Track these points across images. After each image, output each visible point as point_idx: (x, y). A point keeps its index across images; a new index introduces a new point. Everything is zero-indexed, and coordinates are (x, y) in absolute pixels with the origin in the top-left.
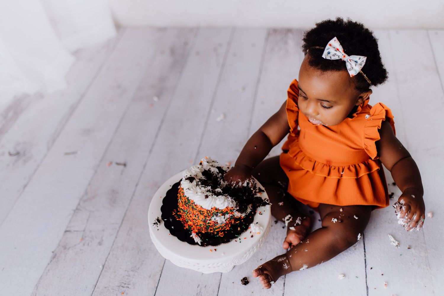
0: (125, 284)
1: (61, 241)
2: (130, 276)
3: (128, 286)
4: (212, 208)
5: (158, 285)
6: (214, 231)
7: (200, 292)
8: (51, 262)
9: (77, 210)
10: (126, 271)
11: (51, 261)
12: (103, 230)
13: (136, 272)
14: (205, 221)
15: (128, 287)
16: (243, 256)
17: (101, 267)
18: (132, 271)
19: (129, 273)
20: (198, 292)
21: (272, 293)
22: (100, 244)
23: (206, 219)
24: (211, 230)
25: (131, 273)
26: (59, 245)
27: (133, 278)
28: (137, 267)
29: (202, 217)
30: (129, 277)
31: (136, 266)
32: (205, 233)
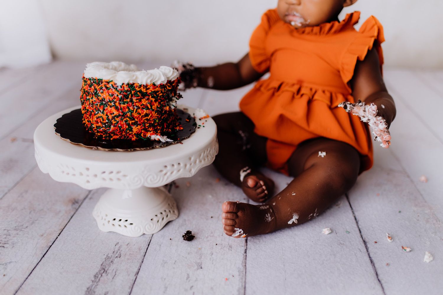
2: (10, 235)
3: (3, 245)
5: (53, 244)
7: (119, 250)
10: (5, 230)
13: (21, 230)
15: (4, 247)
18: (16, 230)
19: (9, 232)
20: (116, 249)
21: (229, 249)
25: (13, 233)
27: (14, 237)
28: (25, 226)
30: (8, 237)
31: (23, 225)
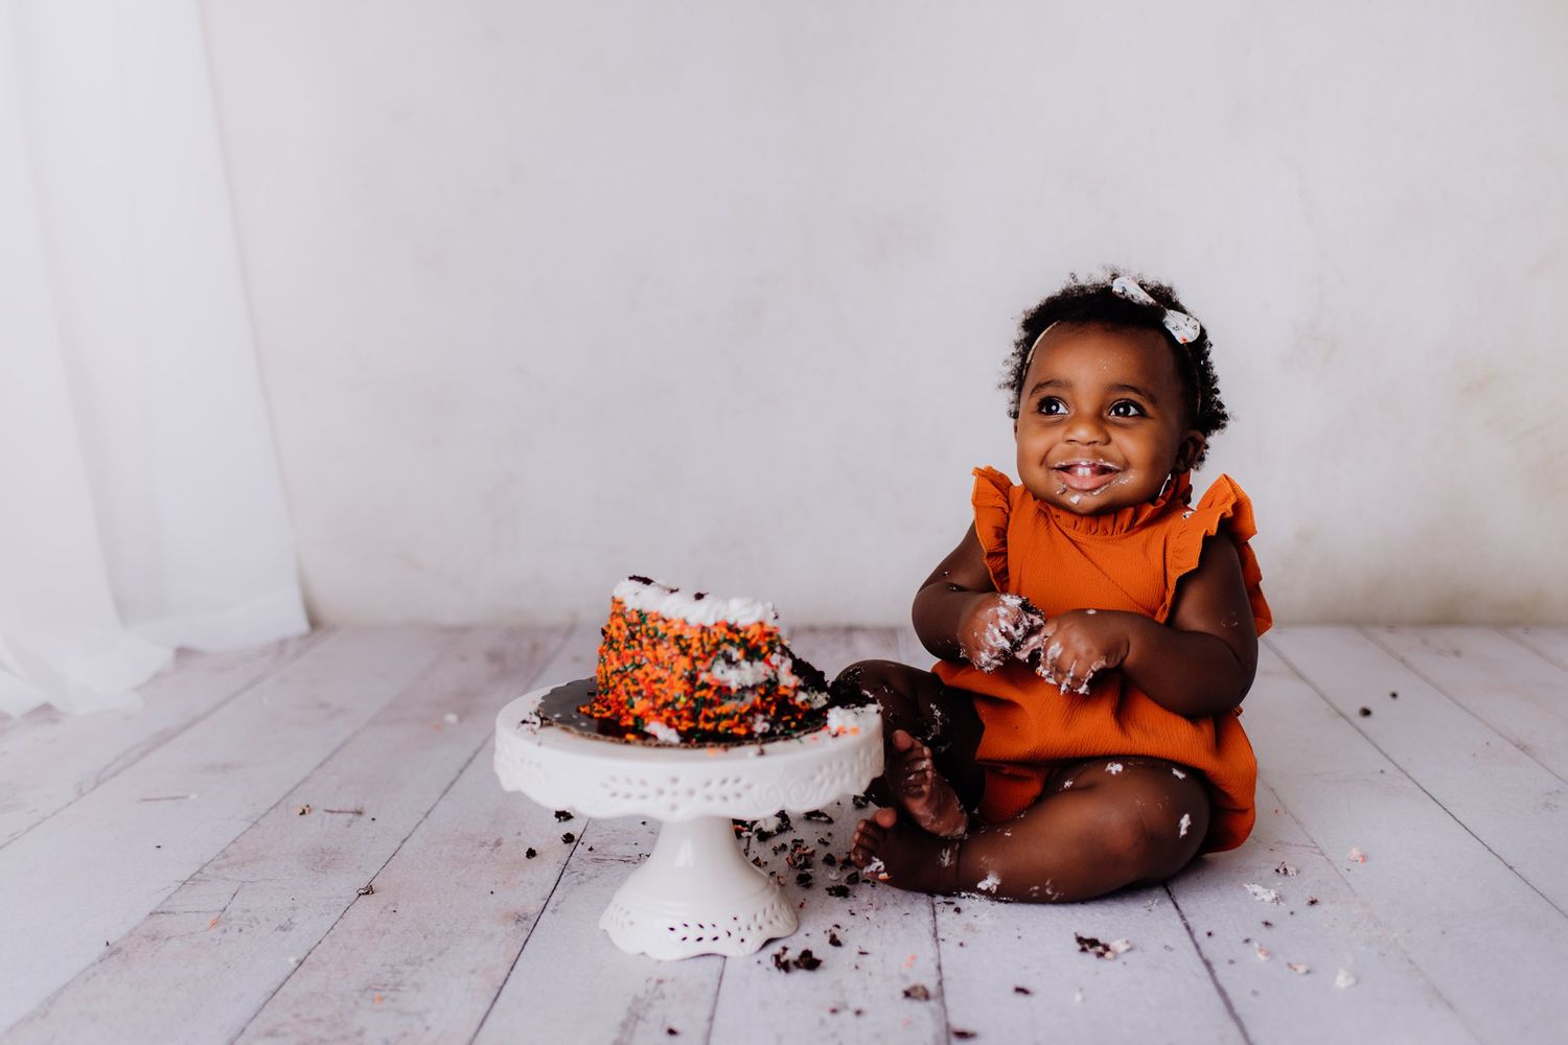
0: (385, 985)
1: (136, 928)
2: (400, 973)
3: (395, 988)
4: (716, 624)
5: (505, 984)
6: (716, 727)
8: (101, 961)
9: (192, 880)
10: (384, 965)
11: (104, 959)
12: (294, 909)
13: (422, 966)
14: (692, 678)
16: (813, 778)
17: (292, 961)
18: (409, 964)
19: (397, 968)
20: (650, 988)
22: (282, 928)
23: (695, 668)
24: (707, 719)
25: (406, 969)
26: (131, 934)
27: (412, 975)
28: (426, 958)
29: (684, 662)
30: (398, 975)
31: (419, 957)
32: (690, 729)
